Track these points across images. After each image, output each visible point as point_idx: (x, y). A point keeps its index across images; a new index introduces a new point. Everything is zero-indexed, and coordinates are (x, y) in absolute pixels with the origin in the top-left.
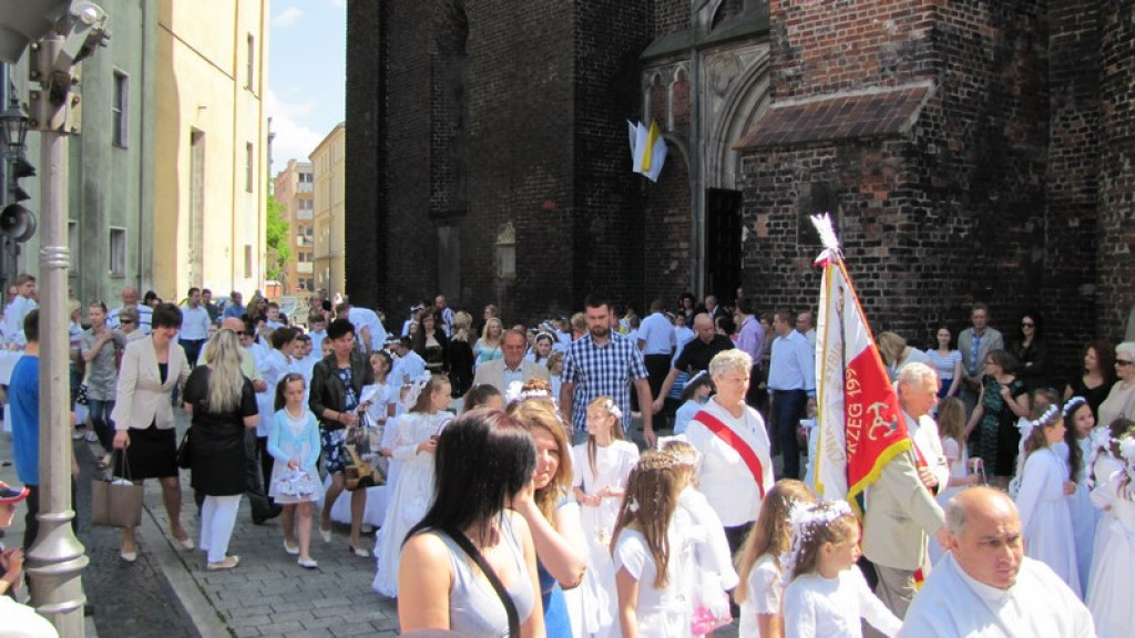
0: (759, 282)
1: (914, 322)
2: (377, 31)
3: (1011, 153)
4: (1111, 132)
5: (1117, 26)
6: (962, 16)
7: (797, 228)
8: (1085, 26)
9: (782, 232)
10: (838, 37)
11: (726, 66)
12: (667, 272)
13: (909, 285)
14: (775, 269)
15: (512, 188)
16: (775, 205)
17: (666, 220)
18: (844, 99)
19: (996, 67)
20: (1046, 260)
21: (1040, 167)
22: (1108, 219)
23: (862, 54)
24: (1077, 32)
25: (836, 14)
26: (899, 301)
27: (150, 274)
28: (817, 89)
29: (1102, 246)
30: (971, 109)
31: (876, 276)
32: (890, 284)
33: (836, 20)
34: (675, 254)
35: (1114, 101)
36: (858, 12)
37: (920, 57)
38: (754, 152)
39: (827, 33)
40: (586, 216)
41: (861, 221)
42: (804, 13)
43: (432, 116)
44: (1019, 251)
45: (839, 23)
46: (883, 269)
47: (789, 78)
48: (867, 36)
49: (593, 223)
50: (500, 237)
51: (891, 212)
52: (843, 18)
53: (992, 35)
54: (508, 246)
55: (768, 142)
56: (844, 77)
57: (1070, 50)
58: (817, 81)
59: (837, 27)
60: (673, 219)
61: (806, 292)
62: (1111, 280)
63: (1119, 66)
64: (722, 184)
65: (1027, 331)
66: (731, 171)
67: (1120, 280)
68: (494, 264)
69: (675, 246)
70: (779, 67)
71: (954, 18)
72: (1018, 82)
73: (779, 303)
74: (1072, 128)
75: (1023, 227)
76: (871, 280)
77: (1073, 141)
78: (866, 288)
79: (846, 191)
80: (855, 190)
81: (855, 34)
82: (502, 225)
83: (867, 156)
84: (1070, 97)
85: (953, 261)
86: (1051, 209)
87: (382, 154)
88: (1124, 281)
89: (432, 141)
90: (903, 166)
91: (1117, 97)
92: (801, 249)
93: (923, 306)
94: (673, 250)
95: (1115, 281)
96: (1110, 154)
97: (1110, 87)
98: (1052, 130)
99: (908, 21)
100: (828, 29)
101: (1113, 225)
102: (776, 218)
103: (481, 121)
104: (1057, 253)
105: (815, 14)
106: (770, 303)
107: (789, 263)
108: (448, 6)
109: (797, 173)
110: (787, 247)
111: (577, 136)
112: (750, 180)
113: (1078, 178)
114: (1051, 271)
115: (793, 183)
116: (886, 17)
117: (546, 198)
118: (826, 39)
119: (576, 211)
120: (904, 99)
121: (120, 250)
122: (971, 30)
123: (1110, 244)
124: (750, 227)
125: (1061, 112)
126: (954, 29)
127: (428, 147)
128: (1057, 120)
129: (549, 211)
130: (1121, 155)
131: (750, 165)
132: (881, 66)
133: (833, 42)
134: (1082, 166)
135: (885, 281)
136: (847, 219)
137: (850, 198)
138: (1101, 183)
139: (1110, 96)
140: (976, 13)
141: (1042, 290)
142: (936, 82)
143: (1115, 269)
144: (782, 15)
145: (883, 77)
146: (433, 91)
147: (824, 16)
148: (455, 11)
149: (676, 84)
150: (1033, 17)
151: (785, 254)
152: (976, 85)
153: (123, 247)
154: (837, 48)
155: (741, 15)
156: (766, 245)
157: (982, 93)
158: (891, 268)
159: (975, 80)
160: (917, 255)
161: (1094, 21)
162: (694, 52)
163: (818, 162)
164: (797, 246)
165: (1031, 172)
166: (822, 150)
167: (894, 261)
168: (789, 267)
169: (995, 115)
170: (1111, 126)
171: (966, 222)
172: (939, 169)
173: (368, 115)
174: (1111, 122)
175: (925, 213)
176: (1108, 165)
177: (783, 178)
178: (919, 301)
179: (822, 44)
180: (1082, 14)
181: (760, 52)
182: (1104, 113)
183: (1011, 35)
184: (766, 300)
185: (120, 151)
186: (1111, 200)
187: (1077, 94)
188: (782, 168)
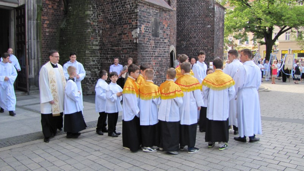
0: (142, 48)
7: (151, 31)
9: (148, 32)
14: (146, 44)
16: (146, 23)
51: (168, 31)
61: (153, 52)
73: (147, 55)
76: (165, 48)
78: (164, 51)
83: (164, 14)
102: (146, 27)
109: (151, 14)
110: (149, 37)
112: (140, 12)
115: (150, 17)
124: (139, 28)
131: (140, 7)
136: (161, 31)
137: (161, 25)
151: (148, 39)
156: (144, 36)
163: (155, 12)
164: (151, 37)
166: (156, 9)
168: (149, 43)
177: (148, 14)
184: (144, 54)
188: (148, 11)
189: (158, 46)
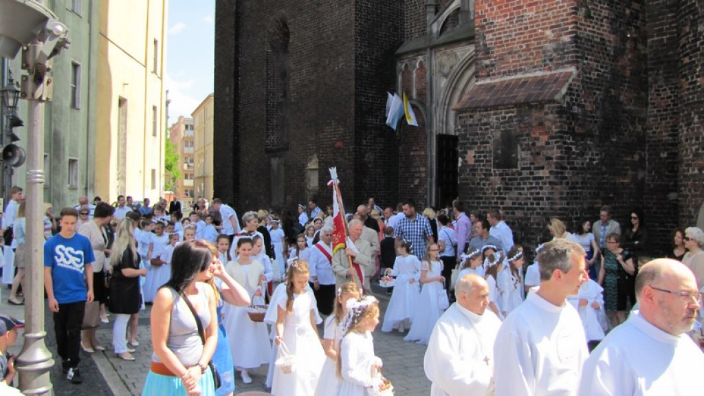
0: (470, 192)
1: (565, 217)
2: (233, 37)
3: (624, 112)
4: (686, 99)
5: (689, 33)
6: (593, 27)
7: (492, 159)
8: (670, 33)
9: (483, 161)
10: (517, 41)
11: (448, 59)
12: (412, 186)
13: (562, 193)
14: (479, 184)
15: (316, 134)
16: (479, 144)
17: (412, 154)
18: (522, 78)
19: (615, 59)
20: (647, 178)
21: (643, 120)
22: (685, 152)
23: (532, 51)
24: (665, 37)
25: (515, 26)
26: (555, 203)
27: (93, 187)
28: (504, 73)
29: (681, 169)
30: (599, 85)
31: (541, 188)
32: (550, 193)
33: (515, 30)
34: (417, 175)
35: (687, 80)
36: (529, 25)
37: (567, 53)
38: (465, 112)
39: (510, 38)
40: (362, 151)
41: (531, 154)
42: (496, 26)
43: (267, 90)
44: (630, 172)
45: (518, 32)
46: (545, 184)
47: (487, 66)
48: (535, 40)
49: (367, 155)
50: (309, 165)
51: (550, 149)
52: (520, 29)
53: (612, 39)
54: (314, 170)
55: (474, 106)
56: (521, 65)
57: (660, 48)
58: (504, 68)
59: (516, 35)
60: (416, 153)
61: (498, 198)
62: (687, 190)
63: (691, 58)
64: (446, 131)
65: (634, 222)
66: (452, 123)
67: (692, 191)
68: (305, 181)
69: (417, 169)
70: (481, 59)
71: (588, 29)
72: (628, 68)
73: (482, 205)
74: (662, 96)
75: (633, 158)
76: (538, 190)
77: (663, 104)
78: (535, 196)
79: (523, 136)
80: (528, 135)
81: (528, 39)
82: (309, 157)
83: (535, 114)
84: (661, 77)
85: (589, 179)
86: (650, 146)
87: (236, 113)
88: (695, 190)
89: (267, 105)
90: (558, 120)
91: (689, 77)
92: (494, 171)
93: (570, 206)
94: (416, 172)
95: (690, 191)
96: (686, 112)
97: (685, 71)
98: (650, 97)
99: (560, 30)
100: (510, 36)
101: (689, 156)
102: (479, 152)
103: (297, 93)
104: (653, 173)
105: (503, 27)
106: (476, 205)
107: (488, 180)
108: (277, 22)
109: (492, 125)
110: (486, 170)
111: (356, 101)
112: (464, 129)
113: (666, 127)
114: (649, 185)
115: (490, 131)
116: (547, 28)
117: (338, 140)
118: (510, 42)
119: (355, 148)
120: (558, 78)
121: (74, 172)
122: (599, 36)
123: (686, 168)
124: (463, 158)
125: (655, 86)
126: (588, 35)
127: (265, 109)
128: (653, 92)
129: (339, 148)
130: (692, 113)
131: (463, 120)
132: (543, 59)
133: (514, 44)
134: (668, 120)
135: (547, 191)
136: (523, 153)
137: (525, 140)
138: (680, 130)
139: (685, 76)
140: (602, 26)
141: (644, 197)
142: (578, 68)
143: (689, 183)
144: (483, 27)
145: (545, 65)
146: (268, 74)
147: (508, 28)
148: (282, 26)
149: (418, 69)
150: (636, 27)
151: (485, 174)
152: (602, 70)
153: (77, 170)
154: (516, 47)
155: (458, 27)
156: (473, 169)
157: (606, 75)
158: (550, 183)
159: (602, 67)
160: (566, 175)
161: (675, 30)
162: (428, 51)
163: (505, 117)
164: (492, 170)
165: (637, 124)
166: (507, 110)
167: (552, 179)
168: (487, 182)
169: (614, 89)
170: (686, 95)
171: (597, 155)
172: (580, 122)
173: (227, 89)
174: (686, 93)
175: (571, 149)
176: (685, 119)
177: (483, 128)
178: (568, 204)
179: (507, 45)
180: (668, 26)
181: (469, 50)
182: (681, 87)
183: (624, 40)
184: (473, 203)
185: (75, 111)
186: (687, 140)
187: (665, 75)
188: (483, 122)
189: (513, 187)
